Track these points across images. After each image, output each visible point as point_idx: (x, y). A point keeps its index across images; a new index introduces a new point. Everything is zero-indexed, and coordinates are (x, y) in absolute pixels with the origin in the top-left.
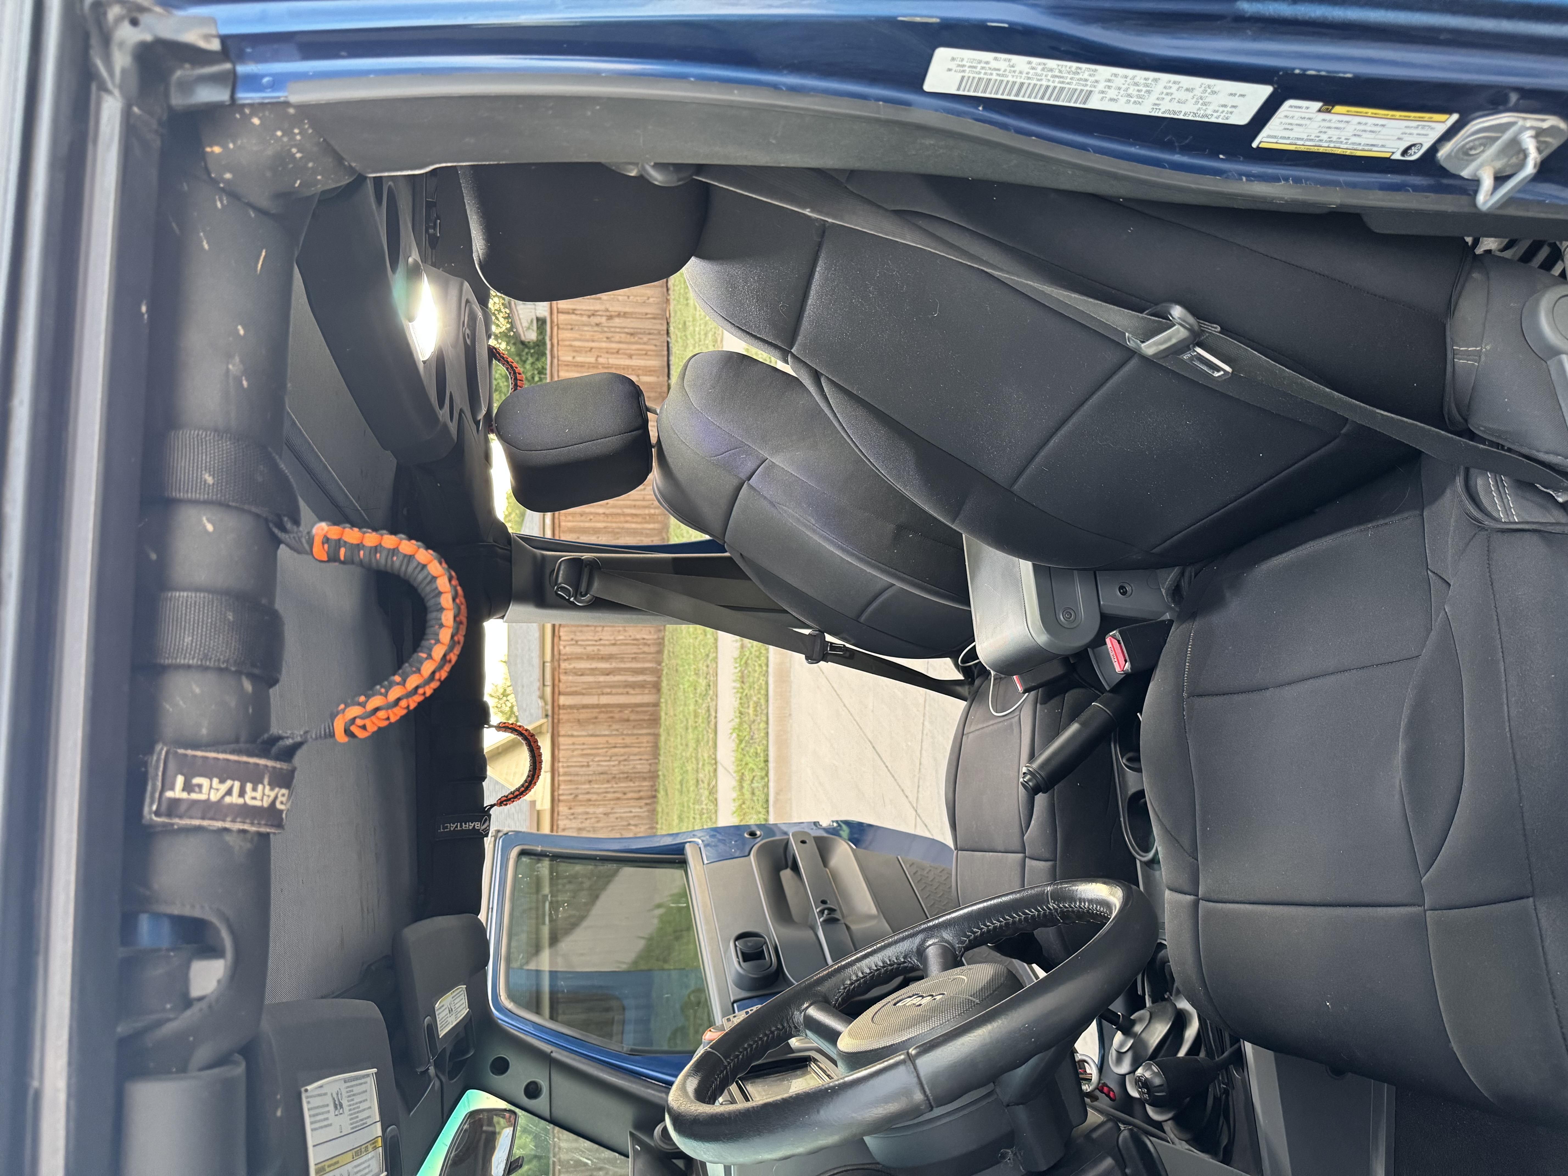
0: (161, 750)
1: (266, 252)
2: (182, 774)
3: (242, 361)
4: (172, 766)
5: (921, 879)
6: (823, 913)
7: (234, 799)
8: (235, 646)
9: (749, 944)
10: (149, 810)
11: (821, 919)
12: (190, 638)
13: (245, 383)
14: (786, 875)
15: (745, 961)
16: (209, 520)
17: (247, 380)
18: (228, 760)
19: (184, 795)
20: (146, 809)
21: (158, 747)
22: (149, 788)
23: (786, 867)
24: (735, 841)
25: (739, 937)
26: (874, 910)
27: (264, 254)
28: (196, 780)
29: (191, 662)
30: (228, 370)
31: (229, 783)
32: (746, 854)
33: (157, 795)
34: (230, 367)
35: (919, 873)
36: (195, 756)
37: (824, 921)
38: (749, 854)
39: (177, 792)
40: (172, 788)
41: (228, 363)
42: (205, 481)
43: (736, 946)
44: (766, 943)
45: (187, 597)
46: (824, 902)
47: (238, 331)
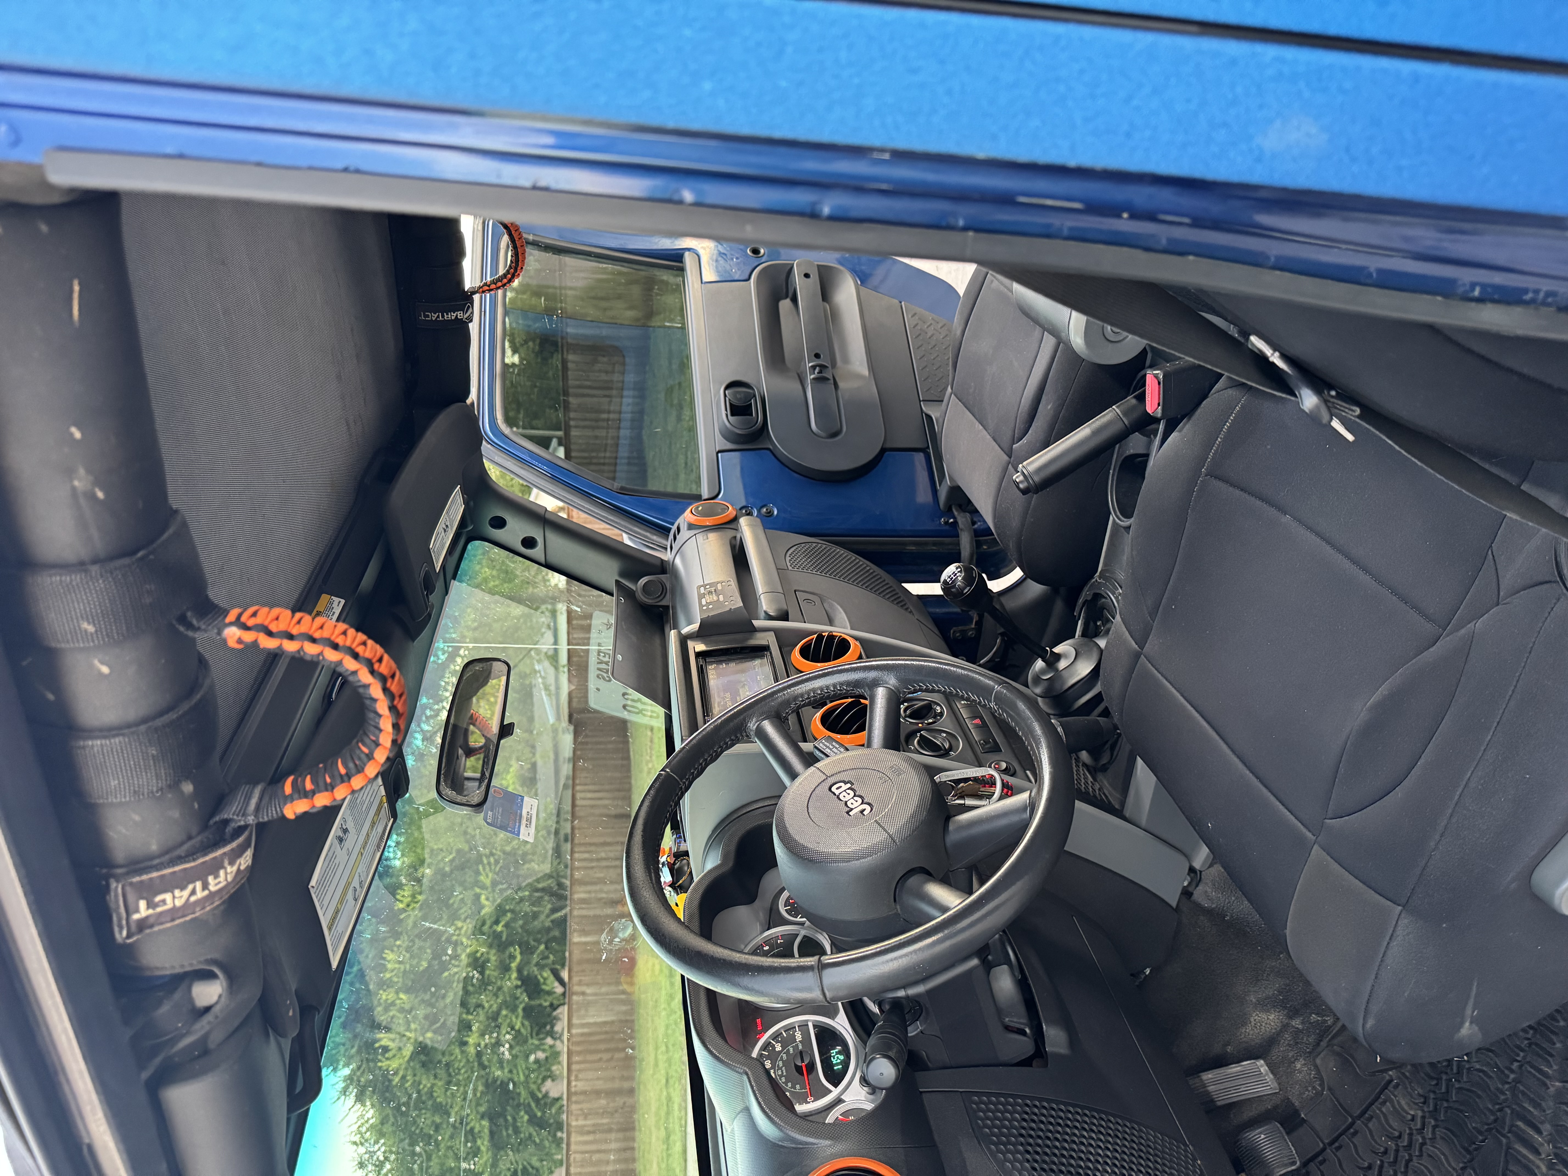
0: (116, 887)
1: (80, 284)
2: (142, 898)
3: (89, 471)
4: (131, 898)
5: (920, 335)
6: (815, 369)
7: (200, 894)
8: (165, 773)
9: (738, 396)
10: (120, 935)
11: (812, 376)
12: (116, 782)
13: (100, 495)
14: (785, 305)
15: (732, 415)
16: (102, 663)
17: (101, 489)
18: (185, 869)
19: (151, 911)
20: (117, 936)
21: (113, 884)
22: (115, 918)
23: (786, 297)
24: (737, 258)
25: (729, 386)
26: (865, 372)
27: (76, 288)
28: (158, 898)
29: (123, 800)
30: (74, 489)
31: (190, 887)
32: (746, 277)
33: (124, 922)
34: (76, 483)
35: (919, 327)
36: (151, 879)
37: (814, 379)
38: (749, 279)
39: (143, 911)
40: (137, 911)
41: (71, 480)
42: (86, 631)
43: (725, 396)
44: (755, 396)
45: (102, 745)
46: (817, 356)
47: (72, 435)
